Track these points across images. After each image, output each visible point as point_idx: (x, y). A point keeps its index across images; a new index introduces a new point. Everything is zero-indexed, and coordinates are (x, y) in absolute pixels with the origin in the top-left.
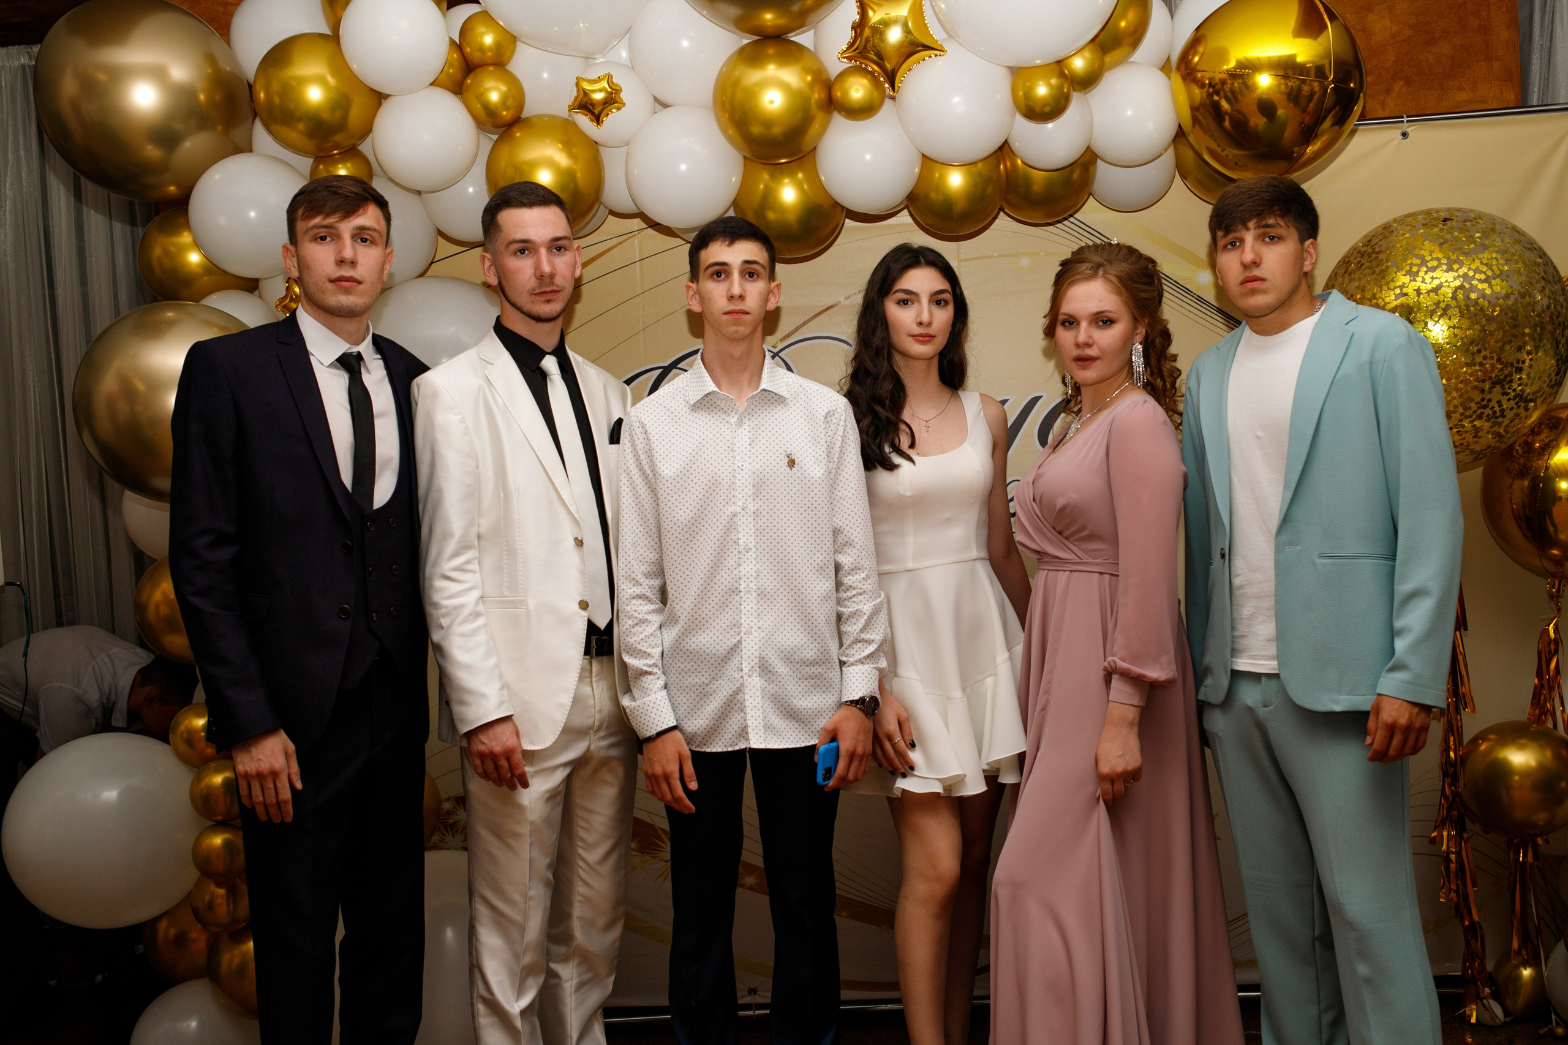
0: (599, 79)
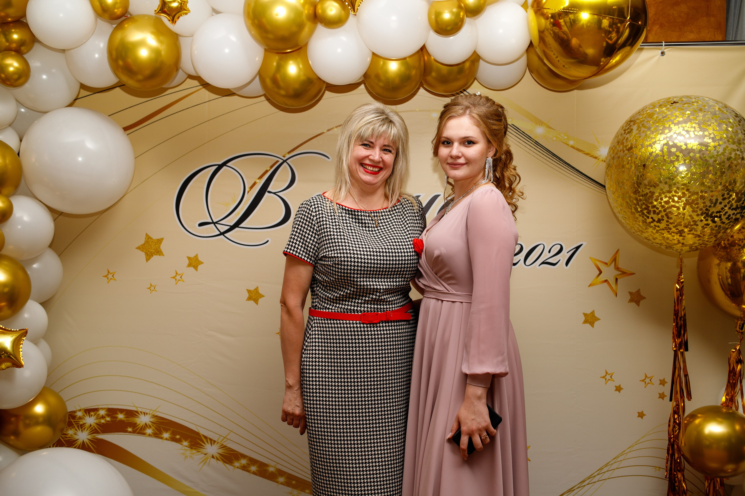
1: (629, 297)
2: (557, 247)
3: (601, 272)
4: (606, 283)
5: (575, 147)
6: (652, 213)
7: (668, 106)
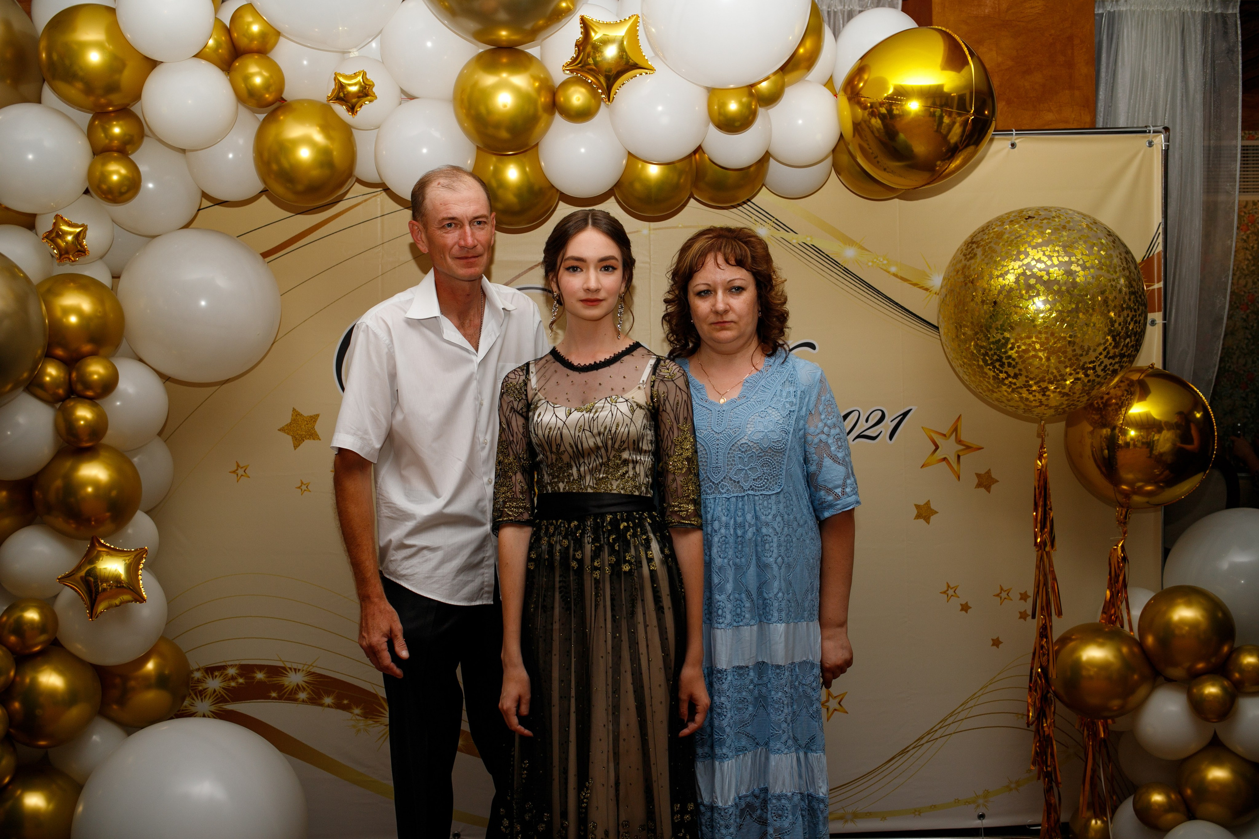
0: (356, 75)
1: (976, 481)
2: (877, 414)
3: (937, 447)
4: (944, 463)
5: (899, 275)
6: (1006, 366)
7: (1022, 223)
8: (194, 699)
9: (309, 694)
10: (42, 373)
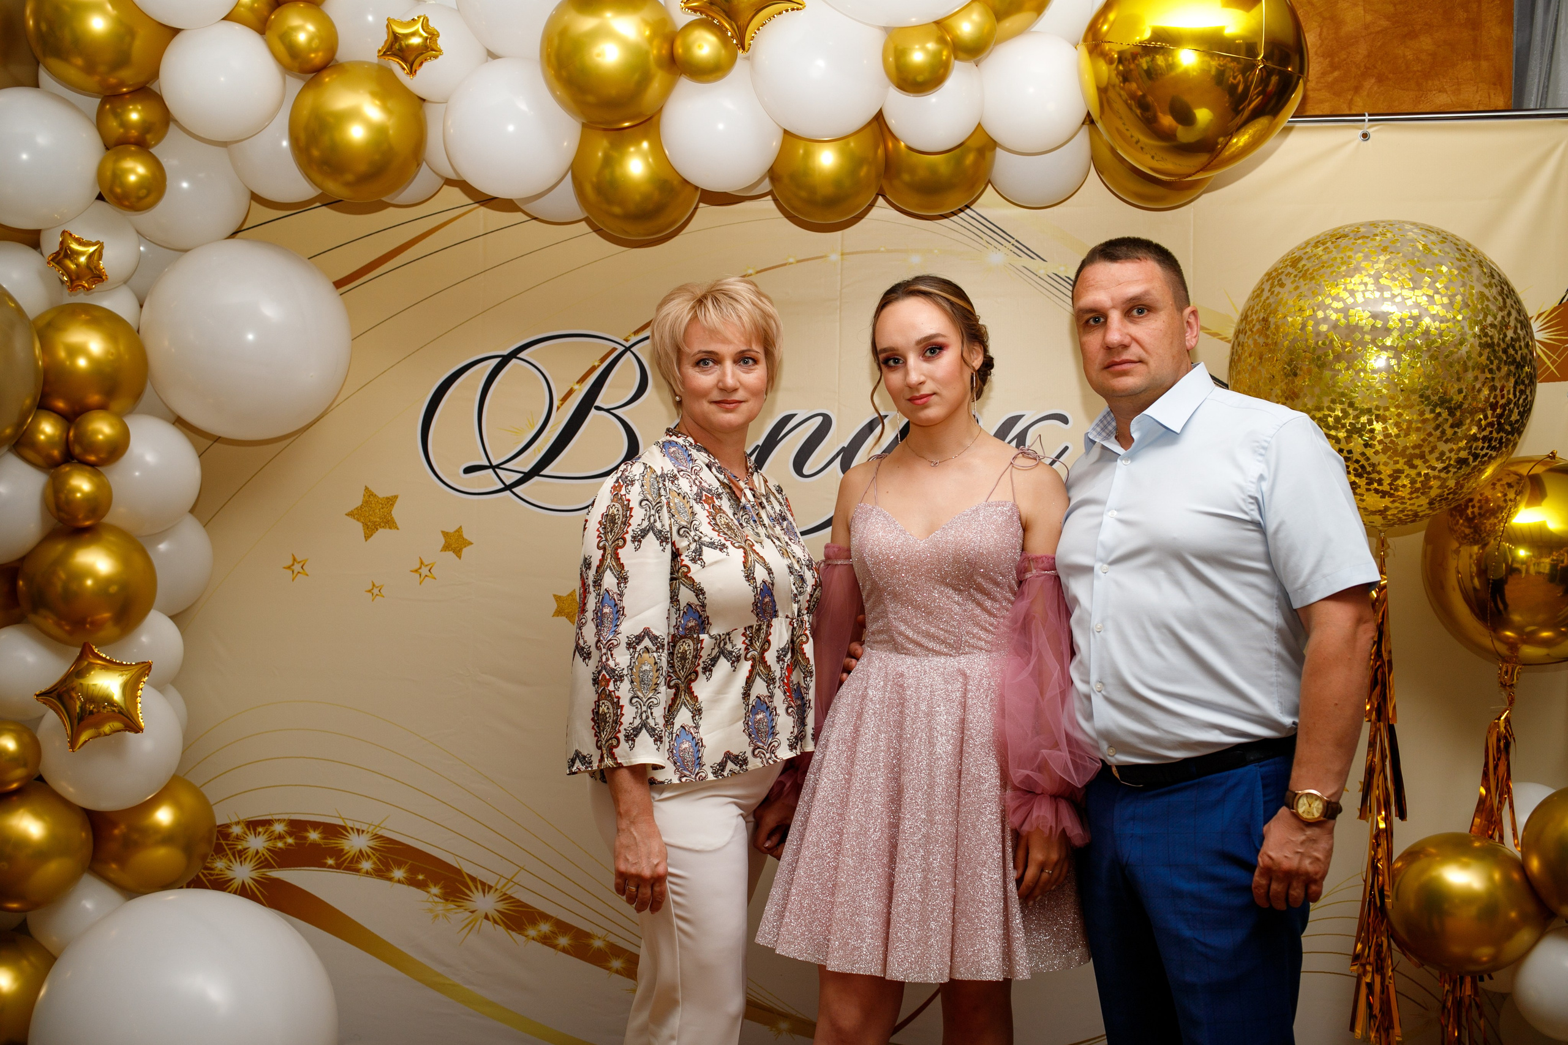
0: (414, 22)
8: (231, 861)
9: (375, 863)
10: (34, 429)
